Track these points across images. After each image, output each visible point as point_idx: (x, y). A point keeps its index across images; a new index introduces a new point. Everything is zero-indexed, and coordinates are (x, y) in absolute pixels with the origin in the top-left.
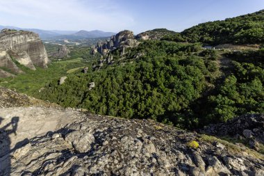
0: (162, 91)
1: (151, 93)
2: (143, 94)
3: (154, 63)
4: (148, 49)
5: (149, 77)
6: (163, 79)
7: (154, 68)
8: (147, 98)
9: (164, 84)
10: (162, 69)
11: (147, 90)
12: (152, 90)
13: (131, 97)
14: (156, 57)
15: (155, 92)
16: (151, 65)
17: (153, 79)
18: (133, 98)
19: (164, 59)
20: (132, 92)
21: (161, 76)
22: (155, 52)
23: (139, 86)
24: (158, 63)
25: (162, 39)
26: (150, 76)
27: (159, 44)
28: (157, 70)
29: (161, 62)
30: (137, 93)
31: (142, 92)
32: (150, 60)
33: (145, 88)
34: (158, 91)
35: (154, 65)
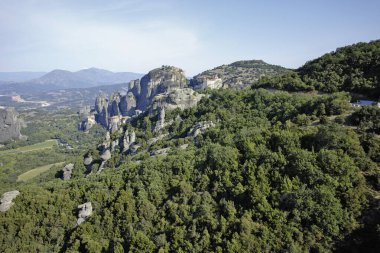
0: (265, 219)
1: (238, 225)
2: (219, 228)
3: (240, 146)
4: (223, 111)
5: (230, 184)
6: (266, 186)
7: (242, 160)
8: (230, 238)
9: (269, 199)
10: (261, 160)
11: (227, 215)
12: (239, 216)
13: (188, 237)
14: (244, 131)
15: (247, 221)
16: (234, 153)
17: (241, 188)
18: (192, 240)
19: (264, 134)
20: (189, 225)
21: (259, 180)
22: (241, 117)
23: (208, 209)
24: (252, 146)
25: (254, 87)
26: (233, 180)
27: (250, 99)
28: (250, 164)
29: (258, 143)
30: (202, 225)
31: (214, 223)
32: (229, 138)
33: (221, 212)
34: (254, 219)
35: (242, 151)
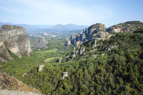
0: (136, 87)
1: (124, 88)
2: (115, 88)
3: (127, 56)
4: (120, 42)
5: (121, 71)
6: (137, 73)
7: (127, 62)
8: (120, 93)
9: (139, 79)
10: (136, 63)
11: (119, 83)
12: (125, 85)
13: (102, 89)
14: (129, 50)
15: (128, 87)
16: (123, 59)
17: (126, 73)
18: (104, 91)
19: (138, 52)
20: (103, 85)
21: (134, 71)
22: (128, 45)
23: (111, 79)
24: (132, 56)
25: (135, 32)
26: (123, 69)
27: (133, 37)
28: (131, 64)
29: (135, 55)
30: (109, 86)
31: (114, 86)
32: (122, 52)
33: (117, 82)
34: (131, 86)
35: (127, 58)
